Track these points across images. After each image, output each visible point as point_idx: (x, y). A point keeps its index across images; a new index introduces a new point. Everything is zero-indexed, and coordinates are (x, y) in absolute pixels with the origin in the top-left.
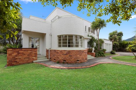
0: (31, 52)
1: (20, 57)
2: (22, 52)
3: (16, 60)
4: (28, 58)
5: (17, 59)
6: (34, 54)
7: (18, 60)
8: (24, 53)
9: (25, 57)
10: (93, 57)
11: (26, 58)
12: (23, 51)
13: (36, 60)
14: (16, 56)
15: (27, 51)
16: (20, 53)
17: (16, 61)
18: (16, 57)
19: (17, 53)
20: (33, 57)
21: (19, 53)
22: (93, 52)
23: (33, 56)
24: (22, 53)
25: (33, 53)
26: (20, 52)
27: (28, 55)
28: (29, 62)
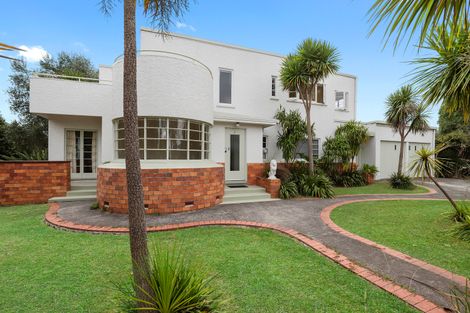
0: (47, 171)
1: (16, 186)
2: (22, 171)
3: (7, 193)
4: (38, 189)
5: (8, 189)
6: (58, 178)
7: (11, 193)
8: (28, 175)
9: (30, 185)
10: (267, 198)
11: (33, 188)
12: (24, 168)
13: (64, 194)
14: (7, 182)
15: (37, 168)
16: (16, 175)
17: (7, 196)
18: (7, 186)
19: (8, 175)
20: (54, 188)
21: (13, 175)
22: (272, 177)
23: (54, 185)
24: (21, 175)
25: (54, 174)
26: (16, 171)
27: (40, 181)
28: (42, 199)
